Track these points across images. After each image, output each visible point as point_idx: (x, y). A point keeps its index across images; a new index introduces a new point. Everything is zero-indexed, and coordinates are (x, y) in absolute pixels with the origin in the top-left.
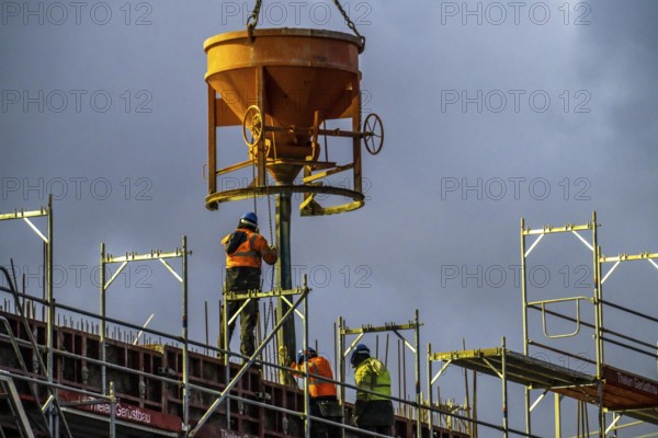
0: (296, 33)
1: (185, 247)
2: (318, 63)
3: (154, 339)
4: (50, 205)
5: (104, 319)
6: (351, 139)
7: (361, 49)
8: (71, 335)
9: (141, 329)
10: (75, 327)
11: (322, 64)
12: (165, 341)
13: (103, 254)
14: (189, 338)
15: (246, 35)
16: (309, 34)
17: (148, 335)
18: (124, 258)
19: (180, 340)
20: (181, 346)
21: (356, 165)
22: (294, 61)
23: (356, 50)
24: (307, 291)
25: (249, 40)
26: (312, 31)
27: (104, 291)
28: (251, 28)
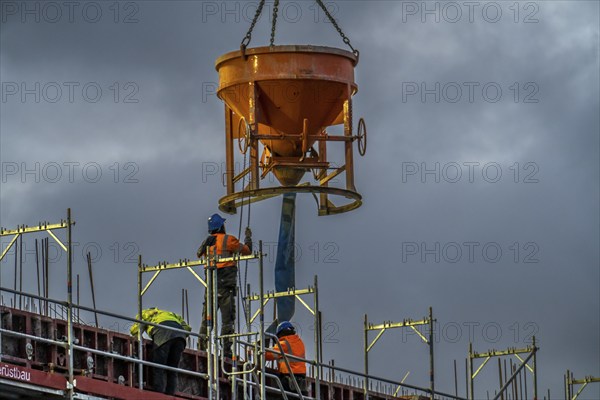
0: (283, 50)
1: (431, 316)
2: (305, 76)
3: (411, 392)
4: (316, 284)
5: (367, 377)
6: (343, 143)
7: (354, 63)
8: (340, 389)
9: (400, 384)
10: (344, 383)
11: (308, 76)
12: (419, 393)
13: (366, 323)
14: (436, 390)
15: (240, 54)
16: (294, 50)
17: (405, 389)
18: (382, 326)
19: (428, 391)
20: (429, 395)
21: (348, 167)
22: (282, 75)
23: (349, 64)
24: (535, 349)
25: (243, 58)
26: (297, 47)
27: (367, 353)
28: (244, 47)
